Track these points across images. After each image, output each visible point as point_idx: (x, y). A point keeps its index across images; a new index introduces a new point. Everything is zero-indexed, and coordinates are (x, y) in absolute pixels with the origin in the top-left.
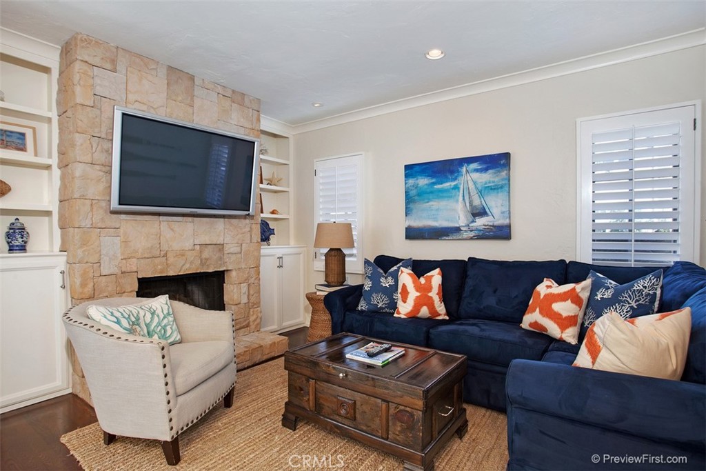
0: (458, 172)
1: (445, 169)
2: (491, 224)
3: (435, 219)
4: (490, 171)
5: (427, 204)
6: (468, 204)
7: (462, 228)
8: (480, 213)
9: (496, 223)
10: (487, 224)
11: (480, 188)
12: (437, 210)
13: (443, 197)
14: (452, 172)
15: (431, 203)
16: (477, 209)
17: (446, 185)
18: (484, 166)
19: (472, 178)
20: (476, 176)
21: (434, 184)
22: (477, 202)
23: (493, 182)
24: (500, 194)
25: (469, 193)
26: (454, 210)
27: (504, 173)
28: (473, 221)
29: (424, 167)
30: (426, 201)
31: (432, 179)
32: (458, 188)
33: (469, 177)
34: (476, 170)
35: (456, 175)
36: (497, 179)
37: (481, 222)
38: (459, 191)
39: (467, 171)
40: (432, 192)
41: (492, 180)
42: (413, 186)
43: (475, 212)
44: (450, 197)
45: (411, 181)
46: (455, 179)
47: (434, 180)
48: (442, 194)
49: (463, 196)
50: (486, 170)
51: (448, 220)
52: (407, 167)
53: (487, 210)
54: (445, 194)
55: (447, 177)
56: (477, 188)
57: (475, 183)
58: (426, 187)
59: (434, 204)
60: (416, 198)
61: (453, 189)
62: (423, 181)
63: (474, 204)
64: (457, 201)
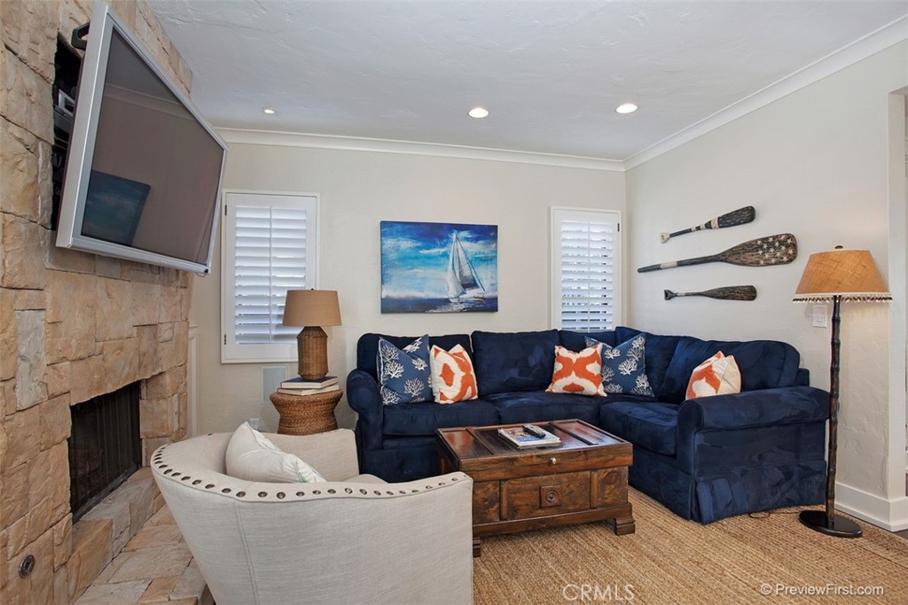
0: (448, 238)
1: (433, 233)
2: (481, 296)
3: (421, 290)
4: (481, 242)
5: (412, 271)
6: (458, 274)
7: (451, 300)
8: (470, 284)
9: (486, 296)
10: (477, 296)
11: (470, 258)
12: (423, 279)
13: (430, 264)
14: (441, 238)
15: (415, 270)
16: (467, 280)
17: (434, 251)
18: (475, 236)
19: (462, 247)
20: (466, 244)
21: (419, 248)
22: (467, 272)
23: (484, 253)
24: (490, 266)
25: (459, 262)
26: (443, 280)
27: (493, 246)
28: (464, 293)
29: (407, 227)
30: (410, 267)
31: (417, 242)
32: (448, 256)
33: (459, 246)
34: (467, 239)
35: (445, 241)
36: (486, 251)
37: (471, 294)
38: (448, 260)
39: (457, 238)
40: (417, 258)
41: (484, 251)
42: (393, 248)
43: (465, 283)
44: (439, 265)
45: (390, 242)
46: (444, 246)
47: (419, 244)
48: (429, 261)
49: (453, 265)
50: (476, 240)
51: (436, 291)
52: (383, 224)
53: (477, 282)
54: (432, 261)
55: (434, 242)
56: (467, 258)
57: (465, 252)
58: (409, 251)
59: (420, 272)
60: (397, 263)
61: (441, 256)
62: (406, 244)
63: (464, 275)
64: (446, 270)
